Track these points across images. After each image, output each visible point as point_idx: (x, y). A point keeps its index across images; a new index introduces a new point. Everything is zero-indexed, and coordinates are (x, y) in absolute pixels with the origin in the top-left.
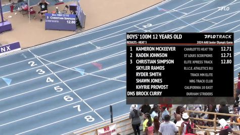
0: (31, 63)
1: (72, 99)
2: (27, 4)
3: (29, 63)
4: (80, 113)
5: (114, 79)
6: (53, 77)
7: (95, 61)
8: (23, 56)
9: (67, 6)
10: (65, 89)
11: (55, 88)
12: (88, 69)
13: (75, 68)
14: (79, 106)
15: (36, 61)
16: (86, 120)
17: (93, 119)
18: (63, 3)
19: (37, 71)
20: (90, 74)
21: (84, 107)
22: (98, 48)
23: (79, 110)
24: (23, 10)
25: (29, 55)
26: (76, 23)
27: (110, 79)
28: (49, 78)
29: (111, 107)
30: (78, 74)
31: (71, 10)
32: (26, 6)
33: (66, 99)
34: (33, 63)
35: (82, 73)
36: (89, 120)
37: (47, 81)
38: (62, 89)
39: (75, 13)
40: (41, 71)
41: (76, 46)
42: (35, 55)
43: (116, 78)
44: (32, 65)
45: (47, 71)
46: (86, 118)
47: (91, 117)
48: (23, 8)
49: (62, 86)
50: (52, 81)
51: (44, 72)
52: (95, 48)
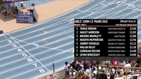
0: (9, 41)
1: (32, 60)
2: (6, 9)
3: (8, 41)
4: (37, 67)
5: (55, 49)
6: (21, 49)
7: (44, 39)
8: (5, 38)
9: (28, 10)
10: (28, 55)
11: (23, 55)
12: (40, 44)
13: (33, 44)
14: (36, 64)
15: (12, 40)
16: (40, 71)
17: (44, 71)
18: (26, 8)
19: (13, 45)
20: (42, 46)
21: (38, 64)
22: (46, 32)
23: (36, 66)
24: (4, 13)
25: (8, 37)
26: (34, 19)
27: (52, 49)
28: (19, 49)
29: (53, 64)
30: (35, 46)
31: (30, 12)
32: (6, 10)
33: (29, 60)
34: (10, 41)
35: (37, 46)
36: (42, 71)
37: (18, 51)
38: (26, 55)
39: (32, 14)
40: (15, 45)
41: (34, 31)
42: (11, 37)
43: (55, 48)
44: (10, 42)
45: (18, 45)
46: (40, 70)
47: (42, 70)
48: (4, 11)
49: (26, 53)
50: (21, 51)
51: (16, 46)
52: (44, 32)
